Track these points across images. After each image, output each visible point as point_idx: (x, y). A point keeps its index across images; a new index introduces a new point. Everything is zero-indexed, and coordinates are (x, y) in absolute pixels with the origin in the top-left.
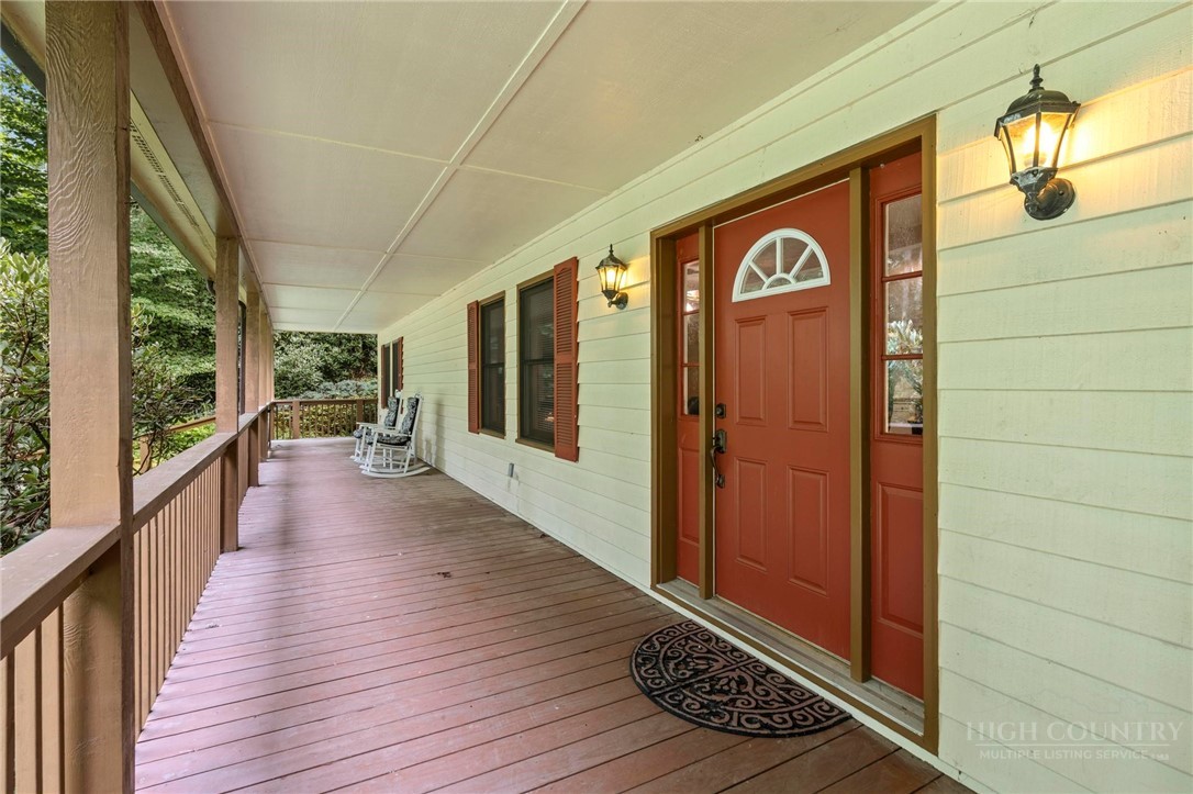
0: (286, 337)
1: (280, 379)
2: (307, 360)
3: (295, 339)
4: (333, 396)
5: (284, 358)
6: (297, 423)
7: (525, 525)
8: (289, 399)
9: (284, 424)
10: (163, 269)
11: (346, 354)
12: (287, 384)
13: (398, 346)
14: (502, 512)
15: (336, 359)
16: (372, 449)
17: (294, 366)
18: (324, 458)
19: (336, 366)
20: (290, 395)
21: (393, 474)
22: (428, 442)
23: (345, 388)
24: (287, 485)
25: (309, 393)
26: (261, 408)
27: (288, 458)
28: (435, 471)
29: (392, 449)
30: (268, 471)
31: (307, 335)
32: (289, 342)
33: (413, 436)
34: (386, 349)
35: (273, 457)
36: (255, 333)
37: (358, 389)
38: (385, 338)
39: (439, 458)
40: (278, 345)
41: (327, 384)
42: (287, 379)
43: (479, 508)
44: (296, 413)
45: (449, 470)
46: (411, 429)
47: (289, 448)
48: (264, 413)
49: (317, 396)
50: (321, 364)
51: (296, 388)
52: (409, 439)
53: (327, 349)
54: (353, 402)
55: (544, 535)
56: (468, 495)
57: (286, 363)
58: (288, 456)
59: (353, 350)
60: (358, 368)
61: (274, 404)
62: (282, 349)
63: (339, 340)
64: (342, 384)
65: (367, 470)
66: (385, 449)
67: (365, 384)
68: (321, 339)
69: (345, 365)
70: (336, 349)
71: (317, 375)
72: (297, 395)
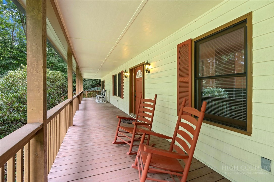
0: (85, 79)
1: (84, 87)
2: (89, 84)
3: (87, 80)
4: (93, 90)
5: (85, 83)
6: (87, 95)
7: (118, 109)
8: (85, 91)
9: (85, 95)
10: (64, 68)
11: (96, 82)
12: (85, 88)
13: (104, 81)
14: (116, 107)
15: (94, 83)
16: (98, 98)
17: (86, 85)
18: (91, 101)
19: (94, 85)
20: (86, 90)
21: (102, 103)
22: (108, 98)
23: (96, 89)
24: (85, 104)
25: (89, 90)
26: (81, 92)
27: (85, 101)
28: (108, 102)
29: (102, 98)
30: (82, 102)
31: (89, 79)
32: (86, 80)
33: (105, 97)
34: (102, 82)
35: (83, 100)
36: (80, 80)
37: (98, 89)
38: (102, 80)
39: (109, 101)
40: (84, 81)
41: (92, 88)
42: (85, 87)
43: (113, 107)
44: (87, 93)
45: (110, 102)
46: (104, 95)
47: (85, 99)
48: (82, 93)
49: (90, 90)
50: (91, 84)
51: (87, 89)
52: (104, 97)
53: (92, 82)
54: (97, 91)
55: (120, 110)
56: (112, 105)
57: (85, 84)
58: (85, 100)
59: (97, 81)
60: (98, 85)
61: (83, 92)
62: (84, 82)
63: (95, 80)
64: (95, 88)
65: (97, 102)
66: (101, 98)
67: (99, 88)
68: (91, 80)
69: (96, 84)
70: (94, 81)
71: (90, 86)
72: (87, 90)
